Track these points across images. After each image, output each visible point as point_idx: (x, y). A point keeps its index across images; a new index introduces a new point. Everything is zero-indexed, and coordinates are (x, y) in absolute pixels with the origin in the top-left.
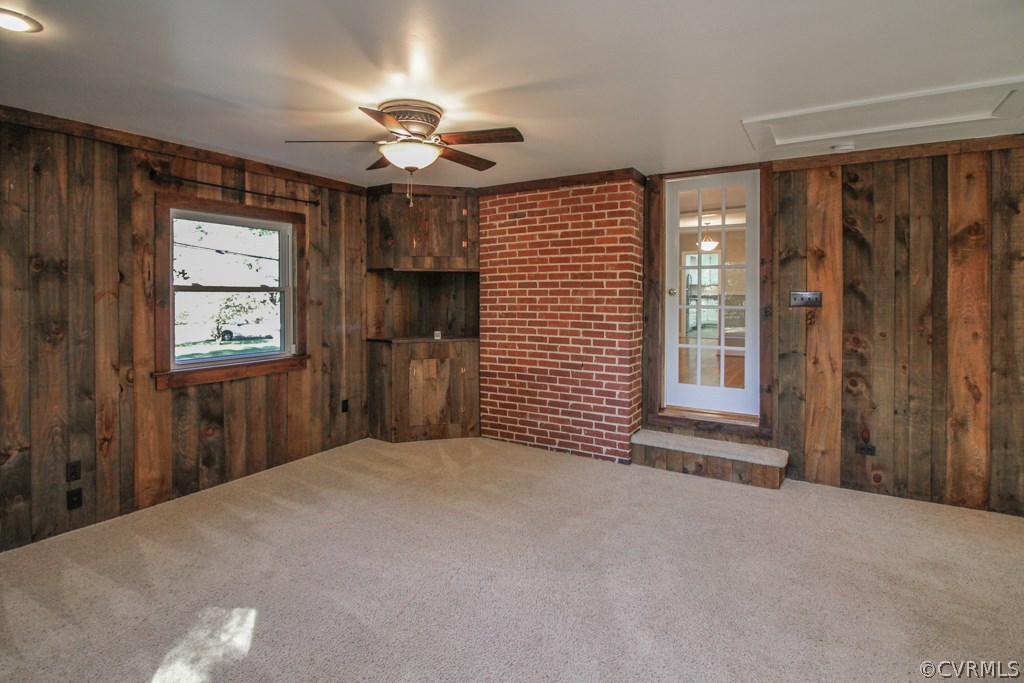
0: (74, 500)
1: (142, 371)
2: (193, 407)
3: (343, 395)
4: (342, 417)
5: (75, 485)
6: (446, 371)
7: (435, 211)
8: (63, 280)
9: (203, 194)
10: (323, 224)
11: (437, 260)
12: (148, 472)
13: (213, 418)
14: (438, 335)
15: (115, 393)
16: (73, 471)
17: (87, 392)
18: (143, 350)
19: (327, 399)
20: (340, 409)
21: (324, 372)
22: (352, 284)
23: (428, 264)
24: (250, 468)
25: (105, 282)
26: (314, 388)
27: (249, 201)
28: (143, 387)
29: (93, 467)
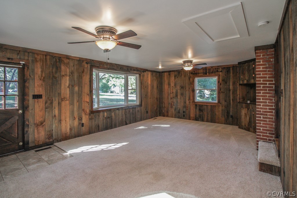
0: (184, 116)
1: (191, 101)
2: (198, 108)
3: (231, 114)
4: (231, 119)
5: (184, 114)
6: (249, 113)
7: (247, 67)
8: (183, 88)
9: (200, 75)
10: (225, 75)
11: (247, 81)
12: (192, 115)
13: (201, 110)
14: (249, 102)
15: (188, 104)
16: (184, 112)
17: (185, 103)
18: (191, 98)
19: (226, 114)
20: (230, 117)
21: (225, 107)
22: (234, 88)
23: (245, 82)
24: (207, 121)
25: (187, 89)
26: (222, 110)
27: (208, 74)
28: (191, 103)
29: (186, 112)
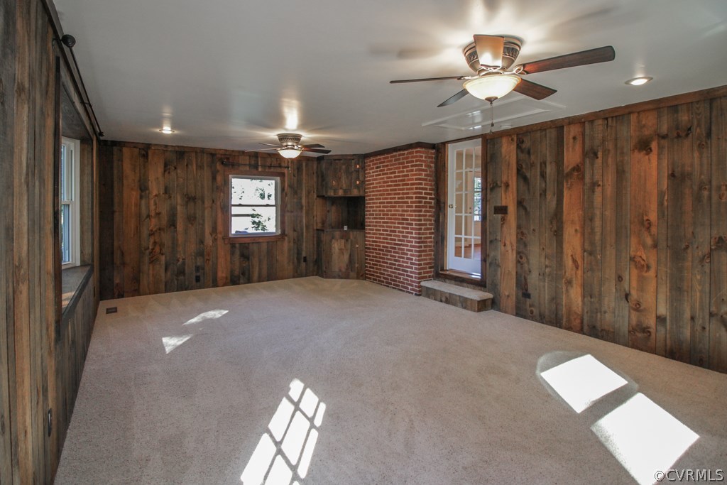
0: (198, 279)
1: (220, 236)
2: (238, 252)
3: (304, 254)
4: (303, 264)
5: (198, 274)
6: (349, 246)
7: (344, 167)
8: (195, 203)
9: (242, 168)
10: (294, 176)
11: (345, 191)
12: (222, 274)
13: (245, 257)
14: (346, 228)
15: (211, 243)
16: (198, 269)
17: (202, 242)
18: (220, 228)
19: (296, 256)
20: (302, 260)
21: (294, 243)
22: (308, 202)
23: (340, 193)
24: (260, 280)
25: (207, 203)
26: (289, 250)
27: (260, 169)
28: (220, 242)
29: (203, 269)
